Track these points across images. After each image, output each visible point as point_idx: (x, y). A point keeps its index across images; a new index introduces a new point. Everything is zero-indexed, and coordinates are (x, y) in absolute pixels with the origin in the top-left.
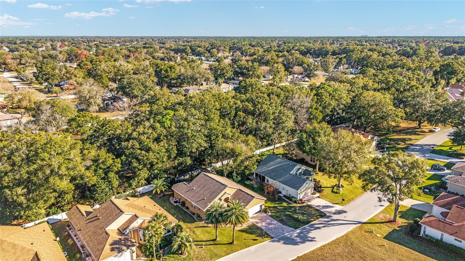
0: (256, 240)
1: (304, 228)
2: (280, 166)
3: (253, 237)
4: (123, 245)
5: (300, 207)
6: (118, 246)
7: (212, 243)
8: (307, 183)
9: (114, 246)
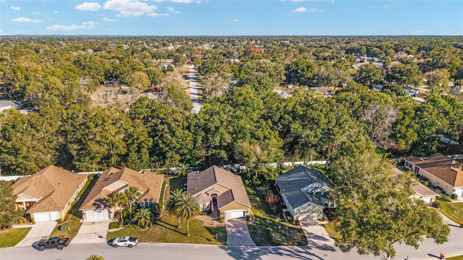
0: (209, 240)
1: (266, 249)
2: (298, 180)
3: (210, 236)
4: (103, 204)
5: (290, 228)
6: (99, 203)
7: (173, 228)
8: (309, 205)
9: (97, 202)
